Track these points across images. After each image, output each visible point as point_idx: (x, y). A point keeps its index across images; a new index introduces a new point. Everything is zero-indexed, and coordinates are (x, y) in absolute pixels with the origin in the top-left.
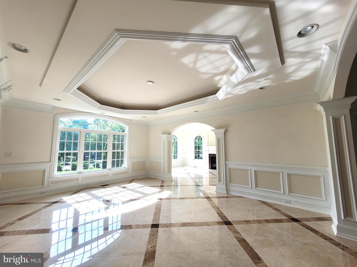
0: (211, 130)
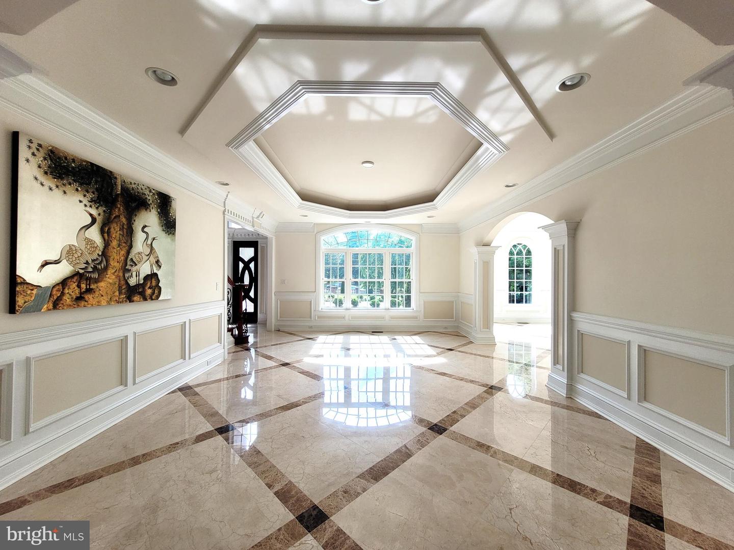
0: (539, 228)
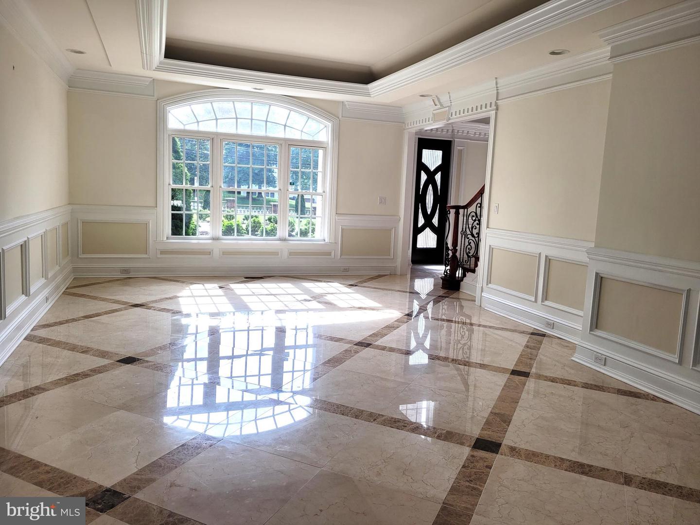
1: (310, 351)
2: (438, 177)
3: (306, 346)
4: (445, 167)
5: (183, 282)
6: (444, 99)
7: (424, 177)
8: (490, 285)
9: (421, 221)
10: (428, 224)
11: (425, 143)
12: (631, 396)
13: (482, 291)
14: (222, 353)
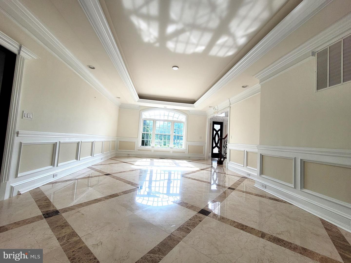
1: (179, 181)
2: (219, 132)
3: (178, 179)
4: (221, 130)
5: (142, 158)
6: (216, 108)
7: (215, 132)
8: (230, 162)
9: (214, 145)
10: (216, 146)
11: (215, 123)
12: (275, 200)
13: (228, 164)
14: (153, 179)
